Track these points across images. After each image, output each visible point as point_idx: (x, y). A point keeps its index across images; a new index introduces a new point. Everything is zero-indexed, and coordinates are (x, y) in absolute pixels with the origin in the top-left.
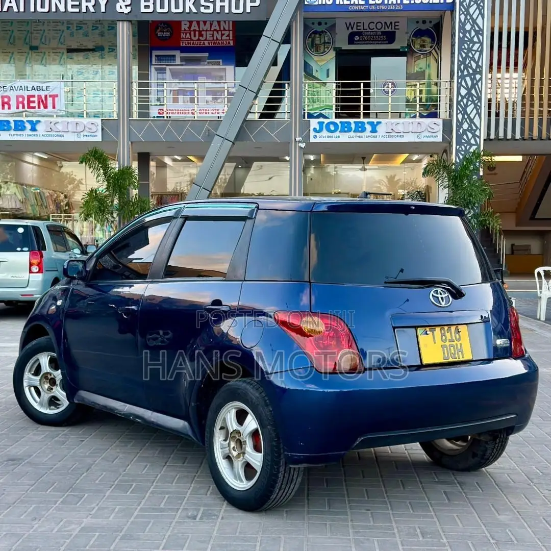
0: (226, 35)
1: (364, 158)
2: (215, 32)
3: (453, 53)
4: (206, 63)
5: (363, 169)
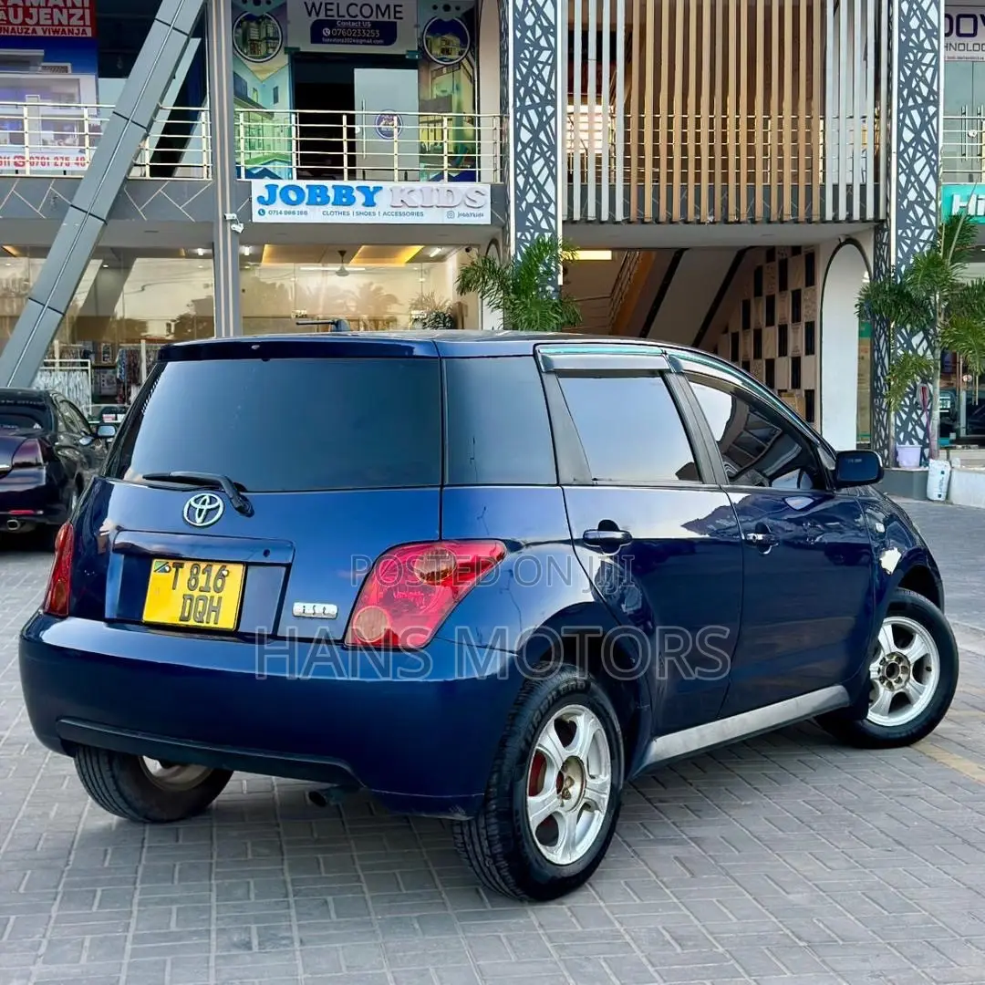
0: (78, 16)
1: (342, 253)
2: (56, 10)
3: (504, 66)
4: (40, 68)
5: (342, 273)
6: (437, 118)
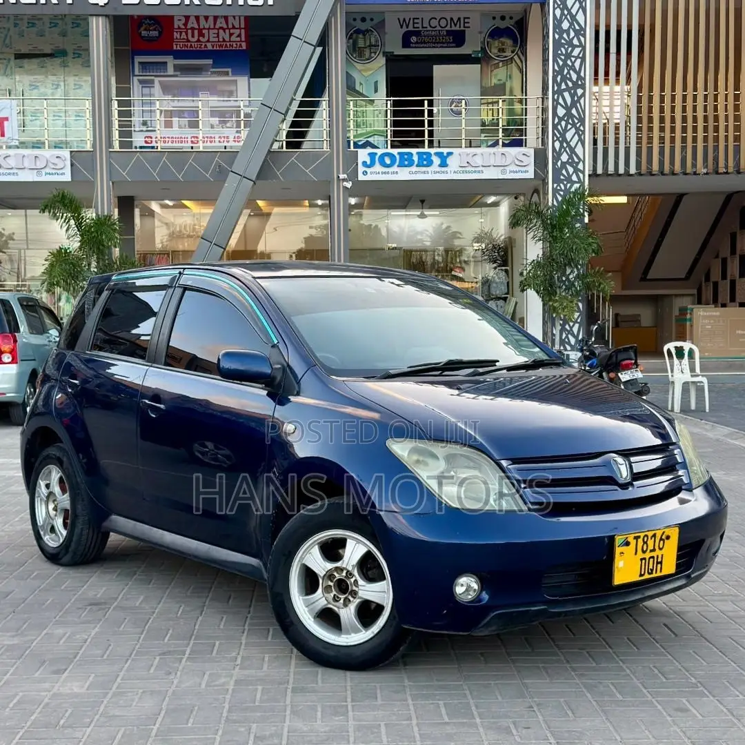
0: (235, 35)
1: (422, 201)
2: (221, 31)
3: (545, 61)
4: (209, 73)
5: (422, 216)
6: (494, 100)
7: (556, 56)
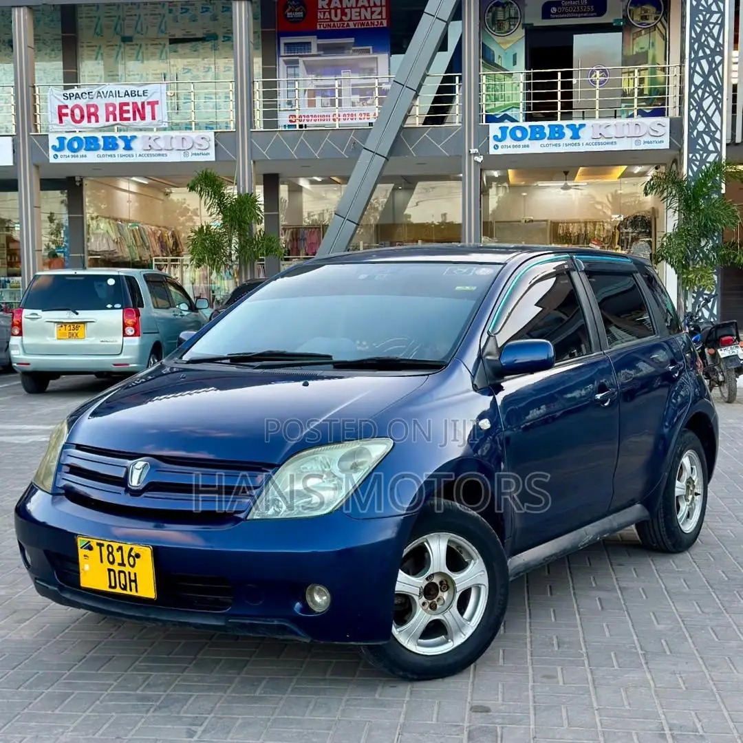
0: (377, 13)
1: (566, 173)
2: (363, 10)
3: (683, 28)
4: (351, 51)
5: (566, 188)
6: (631, 70)
7: (693, 22)
